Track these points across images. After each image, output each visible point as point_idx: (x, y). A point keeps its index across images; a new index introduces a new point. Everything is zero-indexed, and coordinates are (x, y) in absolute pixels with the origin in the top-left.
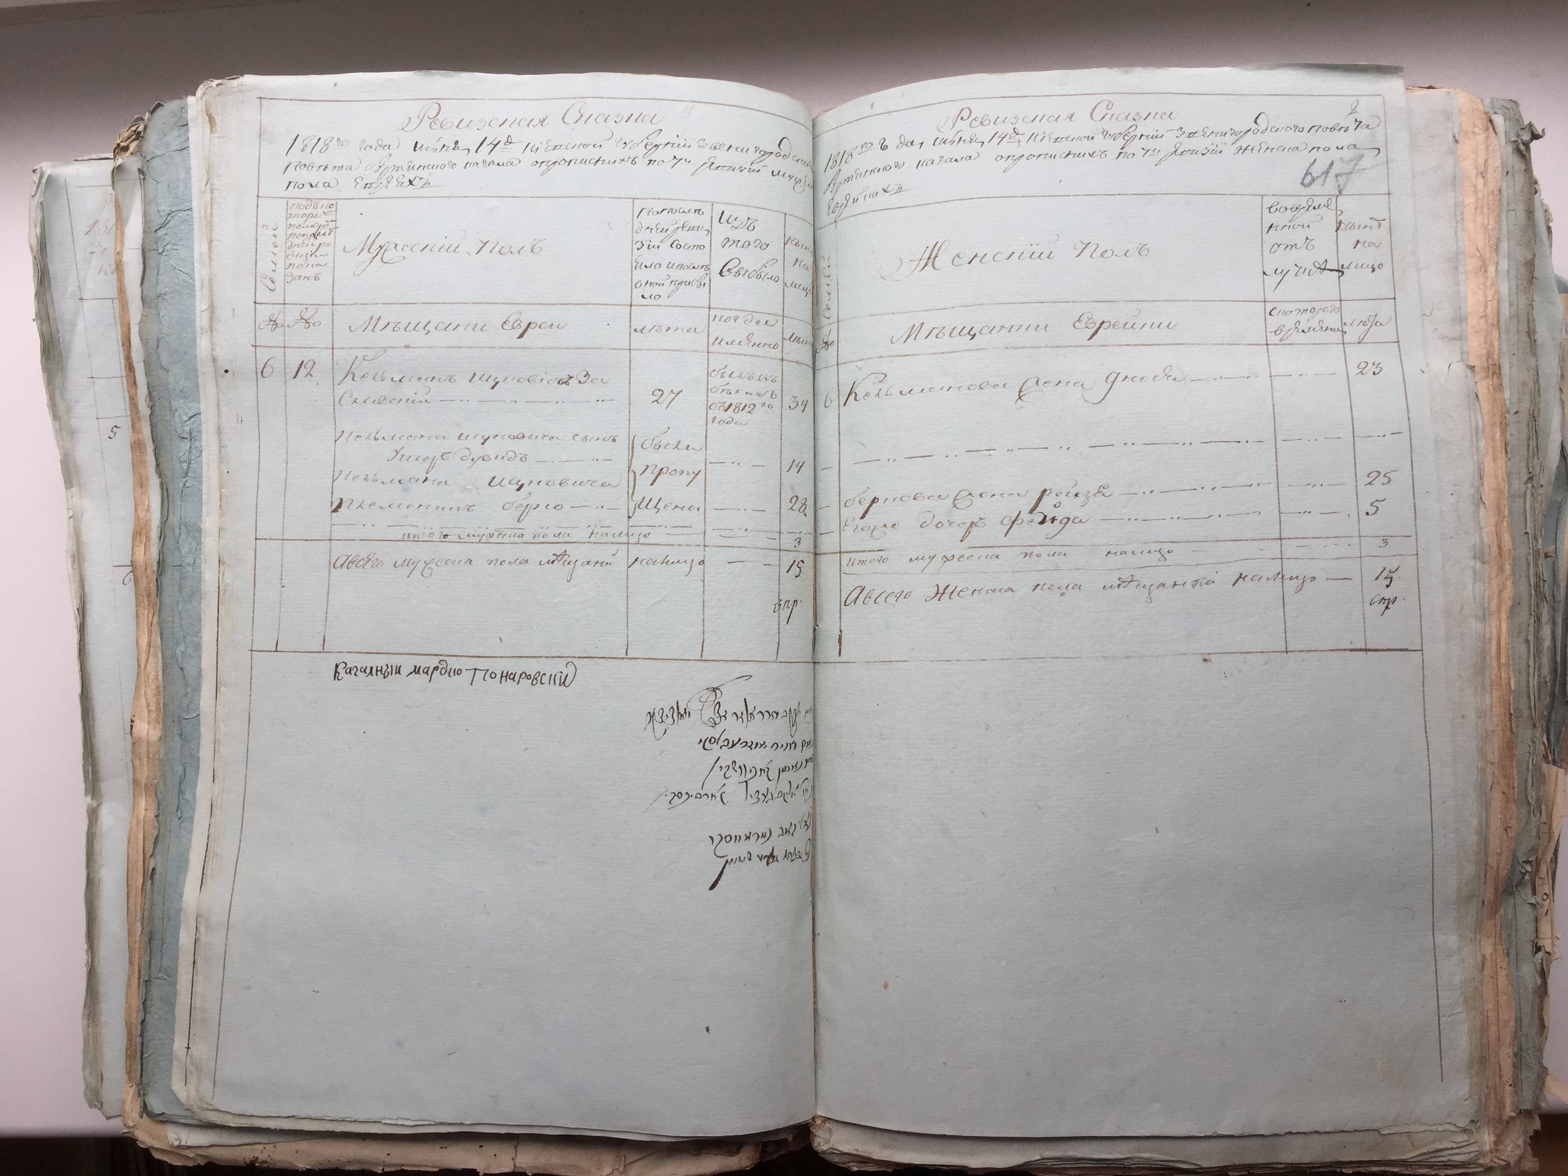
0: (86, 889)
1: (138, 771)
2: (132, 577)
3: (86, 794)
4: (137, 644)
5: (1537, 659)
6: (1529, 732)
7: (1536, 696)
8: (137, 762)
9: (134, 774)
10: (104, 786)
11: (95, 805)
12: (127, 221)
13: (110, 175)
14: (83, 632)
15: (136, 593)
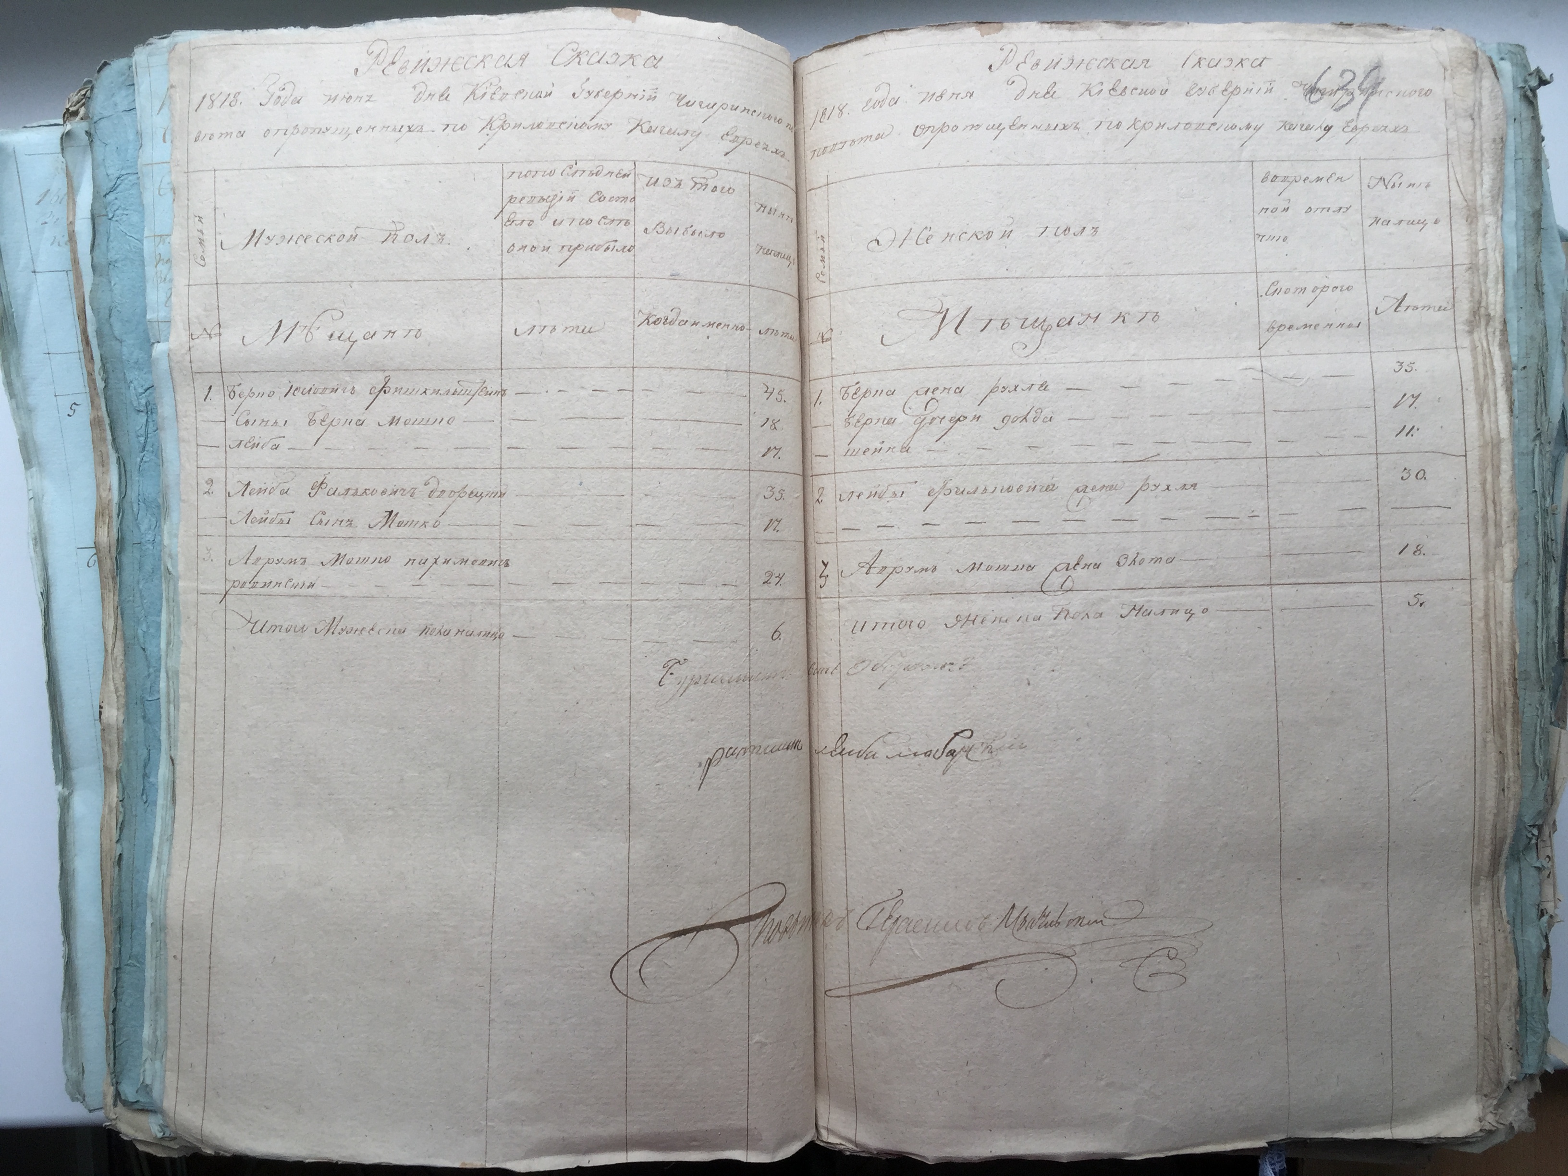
0: (60, 880)
1: (109, 757)
2: (97, 559)
3: (57, 783)
4: (103, 627)
5: (1545, 620)
6: (1537, 694)
7: (1545, 657)
8: (107, 749)
9: (104, 761)
10: (74, 774)
11: (67, 793)
12: (79, 187)
13: (59, 141)
14: (48, 617)
15: (100, 576)
